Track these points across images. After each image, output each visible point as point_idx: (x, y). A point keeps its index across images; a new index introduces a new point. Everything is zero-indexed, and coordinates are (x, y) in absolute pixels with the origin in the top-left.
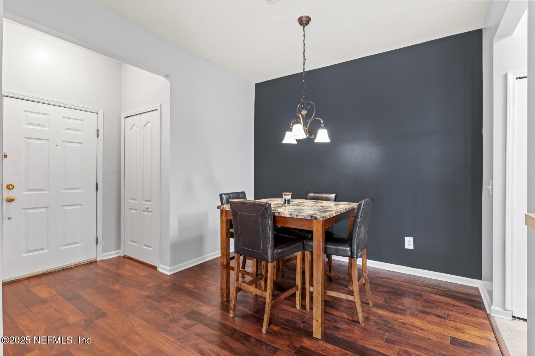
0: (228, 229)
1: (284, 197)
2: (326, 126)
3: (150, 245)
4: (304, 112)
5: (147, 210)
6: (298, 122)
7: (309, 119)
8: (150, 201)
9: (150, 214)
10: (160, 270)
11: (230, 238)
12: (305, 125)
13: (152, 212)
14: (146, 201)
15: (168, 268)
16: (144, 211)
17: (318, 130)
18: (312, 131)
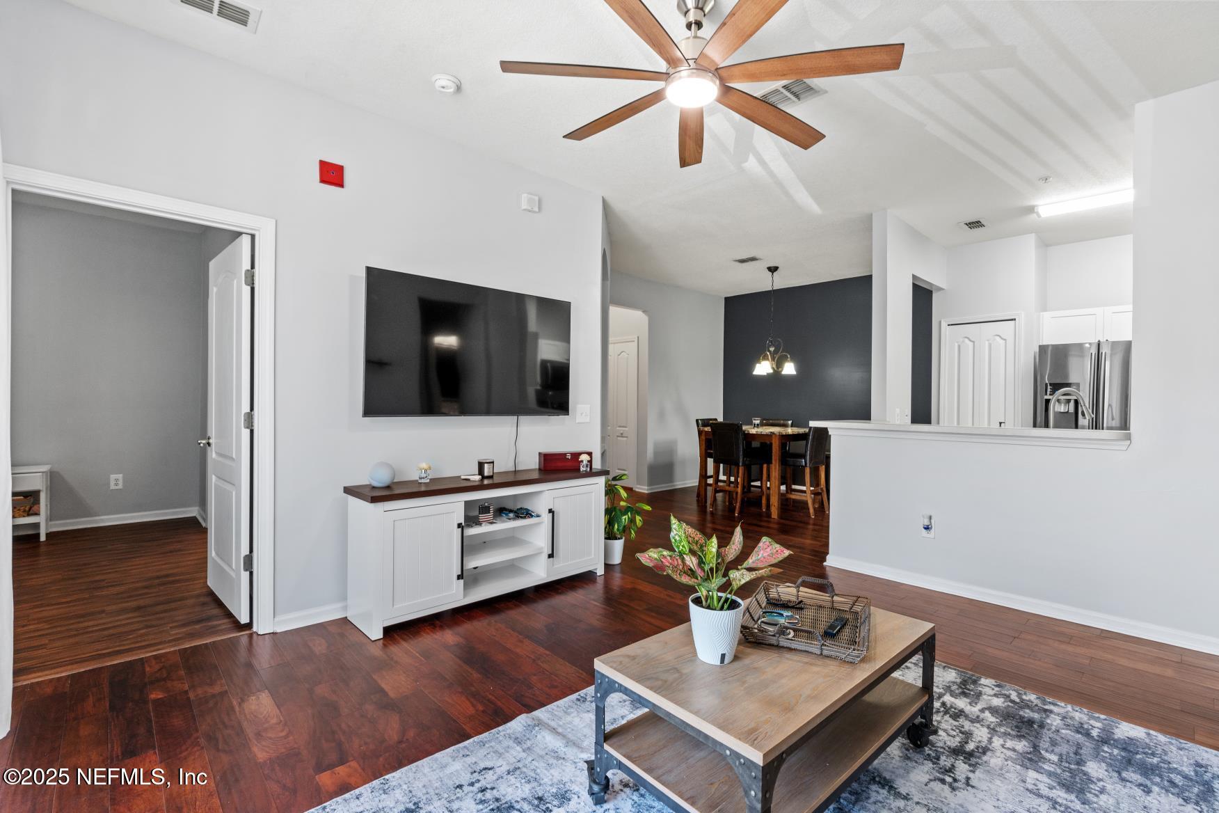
0: (706, 450)
1: (754, 421)
2: (793, 359)
3: (625, 468)
4: (772, 349)
5: (622, 435)
6: (765, 358)
7: (777, 354)
8: (626, 427)
9: (625, 439)
10: (637, 490)
11: (708, 459)
12: (773, 359)
13: (627, 437)
14: (620, 427)
15: (646, 488)
16: (618, 436)
17: (784, 363)
18: (779, 365)
